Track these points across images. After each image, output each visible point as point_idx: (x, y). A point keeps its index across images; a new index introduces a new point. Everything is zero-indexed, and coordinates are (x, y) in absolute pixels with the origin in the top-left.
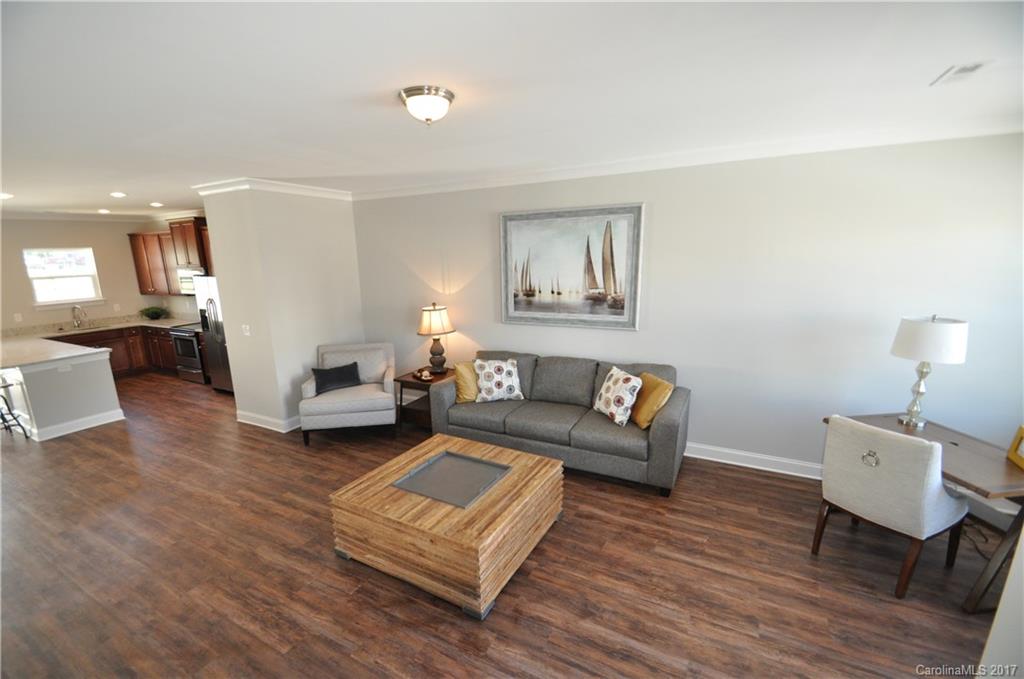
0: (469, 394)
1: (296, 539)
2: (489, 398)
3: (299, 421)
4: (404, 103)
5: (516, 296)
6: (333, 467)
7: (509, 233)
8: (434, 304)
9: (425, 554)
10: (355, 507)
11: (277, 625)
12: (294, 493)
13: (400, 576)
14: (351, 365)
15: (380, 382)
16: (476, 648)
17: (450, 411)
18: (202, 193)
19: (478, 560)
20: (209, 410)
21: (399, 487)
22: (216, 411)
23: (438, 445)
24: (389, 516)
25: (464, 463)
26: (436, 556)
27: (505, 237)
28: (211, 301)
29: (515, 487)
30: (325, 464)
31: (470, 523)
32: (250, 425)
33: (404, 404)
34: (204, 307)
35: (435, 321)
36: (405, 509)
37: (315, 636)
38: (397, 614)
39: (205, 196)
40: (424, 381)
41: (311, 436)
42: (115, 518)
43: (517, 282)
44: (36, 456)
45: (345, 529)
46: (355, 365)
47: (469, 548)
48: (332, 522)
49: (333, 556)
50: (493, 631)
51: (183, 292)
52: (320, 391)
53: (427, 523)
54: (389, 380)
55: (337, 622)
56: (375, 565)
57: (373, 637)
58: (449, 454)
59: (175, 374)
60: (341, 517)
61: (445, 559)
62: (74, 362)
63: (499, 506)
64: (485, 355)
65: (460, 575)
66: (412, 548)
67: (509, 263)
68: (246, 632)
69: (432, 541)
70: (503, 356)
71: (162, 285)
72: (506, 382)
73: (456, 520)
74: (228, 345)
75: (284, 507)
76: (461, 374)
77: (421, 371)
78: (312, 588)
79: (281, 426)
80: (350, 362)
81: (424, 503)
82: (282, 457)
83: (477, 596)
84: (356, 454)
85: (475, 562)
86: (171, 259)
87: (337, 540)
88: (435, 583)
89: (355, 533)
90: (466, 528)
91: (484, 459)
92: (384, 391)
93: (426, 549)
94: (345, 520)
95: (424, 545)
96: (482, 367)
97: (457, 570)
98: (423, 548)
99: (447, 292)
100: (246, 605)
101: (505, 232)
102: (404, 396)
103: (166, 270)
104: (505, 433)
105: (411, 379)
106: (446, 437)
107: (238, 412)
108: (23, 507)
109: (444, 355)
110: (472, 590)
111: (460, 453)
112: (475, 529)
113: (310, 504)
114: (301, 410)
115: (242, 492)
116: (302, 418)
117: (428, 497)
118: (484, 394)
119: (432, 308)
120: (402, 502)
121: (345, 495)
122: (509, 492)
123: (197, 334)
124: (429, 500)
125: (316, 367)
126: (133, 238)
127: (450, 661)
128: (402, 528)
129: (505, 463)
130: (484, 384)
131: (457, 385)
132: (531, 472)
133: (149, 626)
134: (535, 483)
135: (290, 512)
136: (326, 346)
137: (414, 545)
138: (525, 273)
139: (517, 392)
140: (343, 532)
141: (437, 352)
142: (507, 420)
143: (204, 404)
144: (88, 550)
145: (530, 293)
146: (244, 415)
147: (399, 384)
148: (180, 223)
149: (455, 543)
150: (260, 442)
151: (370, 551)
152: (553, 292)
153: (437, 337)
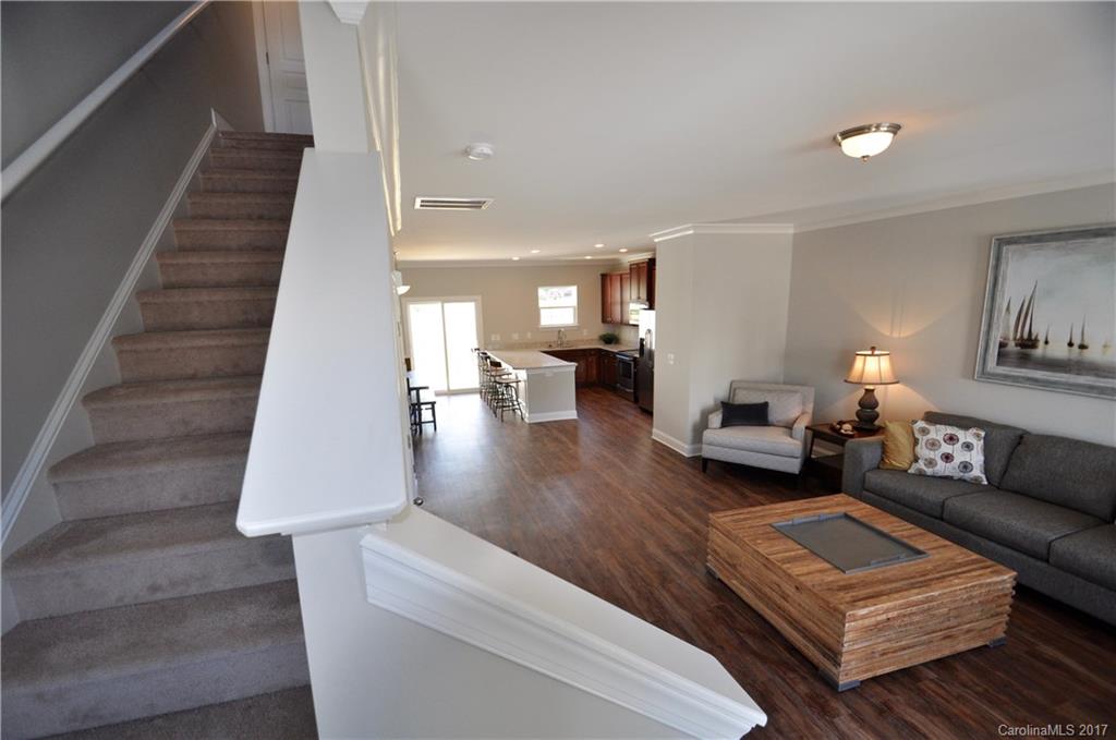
0: (900, 460)
1: (676, 545)
2: (929, 471)
3: (700, 450)
4: (840, 145)
5: (1002, 345)
6: (722, 497)
7: (1003, 261)
8: (873, 349)
9: (789, 599)
10: (728, 531)
11: (648, 600)
12: (684, 508)
13: (761, 612)
14: (761, 404)
15: (789, 427)
16: (825, 711)
17: (868, 474)
18: (656, 240)
19: (844, 625)
20: (633, 424)
21: (778, 530)
22: (637, 426)
23: (838, 505)
24: (759, 550)
25: (866, 532)
26: (799, 605)
27: (997, 267)
28: (649, 331)
29: (924, 575)
30: (715, 492)
31: (847, 588)
32: (661, 444)
33: (813, 456)
34: (643, 337)
35: (871, 367)
36: (779, 550)
37: (674, 622)
38: (750, 641)
39: (659, 242)
40: (842, 434)
41: (709, 465)
42: (561, 484)
43: (1008, 327)
44: (525, 432)
45: (718, 550)
46: (765, 405)
47: (836, 609)
48: (707, 540)
49: (704, 571)
50: (848, 707)
51: (631, 322)
52: (725, 424)
53: (796, 570)
54: (800, 427)
55: (694, 621)
56: (739, 592)
57: (722, 648)
58: (846, 516)
59: (614, 390)
60: (716, 538)
61: (809, 612)
62: (555, 370)
63: (889, 586)
64: (933, 418)
65: (822, 634)
66: (778, 589)
67: (998, 300)
68: (626, 594)
69: (797, 588)
70: (964, 422)
71: (617, 317)
72: (960, 456)
73: (830, 579)
74: (656, 370)
75: (672, 517)
76: (892, 435)
77: (841, 423)
78: (680, 587)
79: (685, 449)
80: (762, 401)
81: (800, 552)
82: (680, 477)
83: (837, 664)
84: (748, 492)
85: (840, 625)
86: (627, 296)
87: (709, 557)
88: (795, 634)
89: (726, 556)
90: (839, 590)
91: (894, 535)
92: (791, 437)
93: (791, 594)
94: (718, 540)
95: (789, 590)
96: (924, 431)
97: (820, 628)
98: (787, 591)
99: (895, 335)
100: (630, 575)
101: (998, 259)
102: (814, 448)
103: (622, 303)
104: (942, 519)
105: (827, 430)
106: (851, 499)
107: (654, 430)
108: (516, 463)
109: (877, 410)
110: (834, 655)
111: (861, 520)
112: (850, 595)
113: (696, 523)
114: (704, 438)
115: (644, 494)
116: (704, 446)
117: (806, 548)
118: (921, 465)
119: (870, 352)
120: (776, 542)
121: (723, 519)
122: (912, 578)
123: (635, 358)
124: (806, 551)
125: (726, 401)
126: (604, 277)
127: (791, 705)
128: (769, 566)
129: (921, 548)
130: (922, 451)
131: (883, 446)
132: (954, 568)
133: (569, 561)
134: (956, 581)
135: (677, 523)
136: (739, 381)
137: (779, 586)
138: (1025, 314)
139: (977, 472)
140: (715, 551)
141: (868, 405)
142: (947, 502)
143: (631, 418)
144: (544, 501)
145: (1028, 343)
146: (658, 434)
147: (810, 433)
148: (637, 264)
149: (823, 599)
150: (667, 459)
151: (737, 578)
152: (1071, 344)
153: (871, 387)
